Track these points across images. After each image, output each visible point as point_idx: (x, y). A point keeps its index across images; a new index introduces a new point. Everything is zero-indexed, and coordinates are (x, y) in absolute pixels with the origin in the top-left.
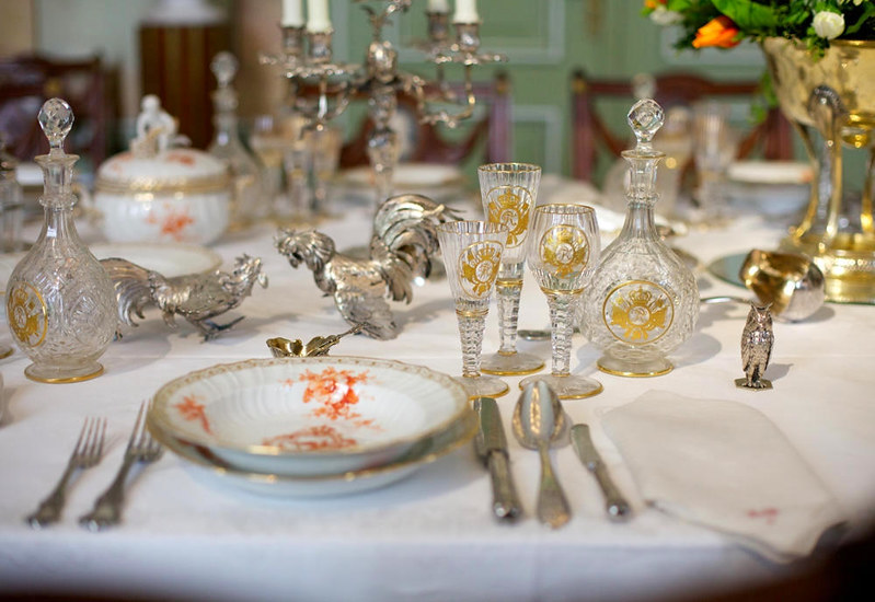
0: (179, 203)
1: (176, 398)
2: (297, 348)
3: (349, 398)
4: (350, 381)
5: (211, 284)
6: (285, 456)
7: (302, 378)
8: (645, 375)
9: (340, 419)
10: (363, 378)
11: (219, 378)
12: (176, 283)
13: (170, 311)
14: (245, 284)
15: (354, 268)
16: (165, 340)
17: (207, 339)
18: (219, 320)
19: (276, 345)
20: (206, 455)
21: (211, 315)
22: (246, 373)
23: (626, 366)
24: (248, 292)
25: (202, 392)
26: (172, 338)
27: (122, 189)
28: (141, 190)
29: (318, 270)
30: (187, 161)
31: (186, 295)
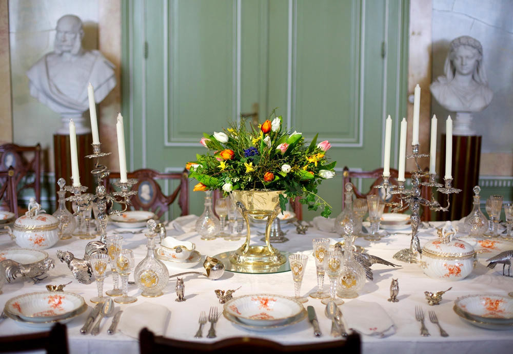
0: (40, 234)
1: (13, 302)
2: (54, 288)
3: (60, 303)
4: (61, 298)
5: (37, 267)
6: (34, 318)
7: (48, 297)
8: (154, 296)
9: (57, 308)
10: (64, 297)
11: (26, 297)
12: (27, 266)
13: (24, 275)
14: (47, 267)
15: (79, 263)
16: (23, 284)
17: (35, 283)
18: (40, 278)
19: (49, 287)
20: (19, 318)
21: (37, 276)
22: (34, 296)
23: (149, 294)
24: (48, 269)
25: (20, 301)
26: (26, 283)
27: (22, 229)
28: (27, 229)
29: (69, 263)
30: (44, 219)
31: (29, 271)
